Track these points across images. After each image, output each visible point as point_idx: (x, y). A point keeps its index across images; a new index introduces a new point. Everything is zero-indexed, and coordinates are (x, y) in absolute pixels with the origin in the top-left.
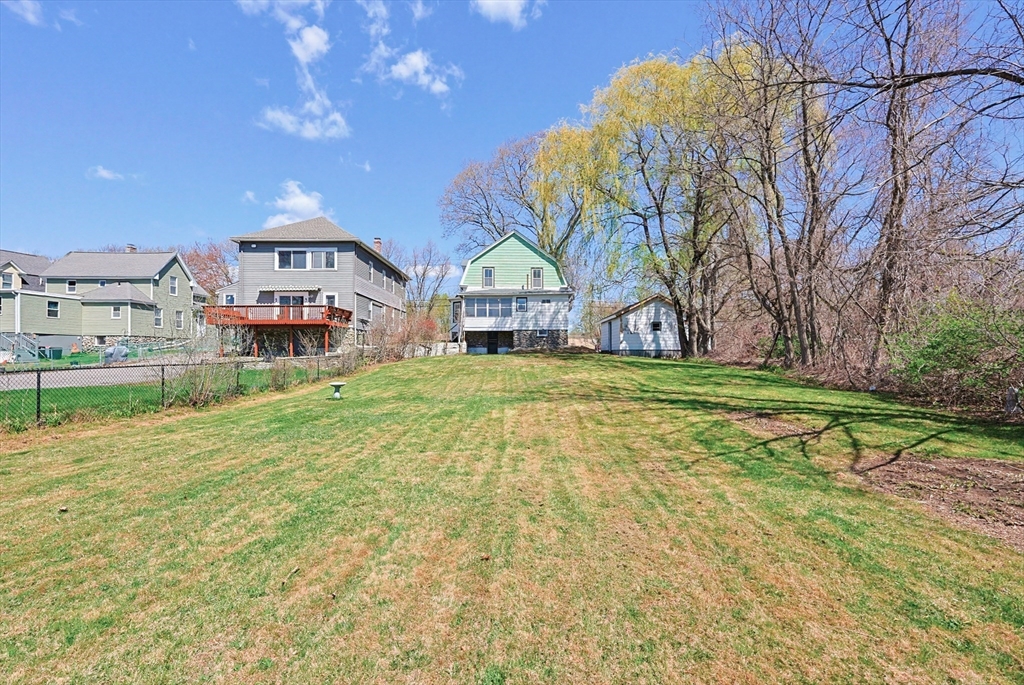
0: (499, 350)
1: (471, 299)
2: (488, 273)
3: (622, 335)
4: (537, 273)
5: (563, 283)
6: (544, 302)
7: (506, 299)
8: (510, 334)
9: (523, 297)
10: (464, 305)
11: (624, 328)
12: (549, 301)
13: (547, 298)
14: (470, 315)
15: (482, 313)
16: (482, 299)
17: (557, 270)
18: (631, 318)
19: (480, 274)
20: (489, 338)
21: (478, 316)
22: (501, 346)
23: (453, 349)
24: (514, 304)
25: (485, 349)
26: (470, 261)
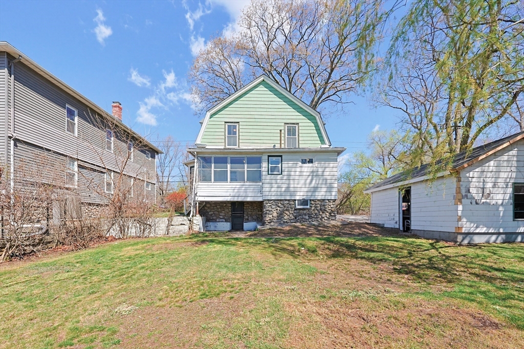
0: (246, 225)
1: (206, 158)
2: (232, 129)
3: (460, 208)
4: (292, 130)
5: (322, 141)
6: (304, 162)
7: (254, 158)
8: (259, 205)
9: (275, 156)
10: (196, 165)
11: (462, 195)
12: (311, 161)
13: (308, 157)
14: (205, 178)
15: (220, 177)
16: (221, 158)
17: (317, 126)
18: (474, 176)
19: (222, 130)
20: (233, 210)
21: (216, 180)
22: (248, 221)
23: (181, 225)
24: (264, 165)
25: (227, 226)
26: (209, 114)
